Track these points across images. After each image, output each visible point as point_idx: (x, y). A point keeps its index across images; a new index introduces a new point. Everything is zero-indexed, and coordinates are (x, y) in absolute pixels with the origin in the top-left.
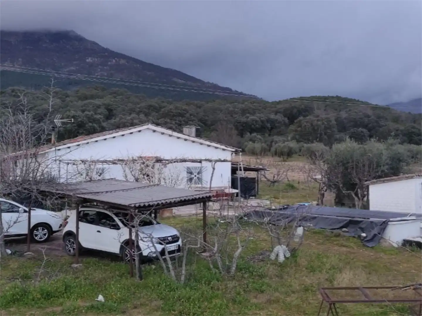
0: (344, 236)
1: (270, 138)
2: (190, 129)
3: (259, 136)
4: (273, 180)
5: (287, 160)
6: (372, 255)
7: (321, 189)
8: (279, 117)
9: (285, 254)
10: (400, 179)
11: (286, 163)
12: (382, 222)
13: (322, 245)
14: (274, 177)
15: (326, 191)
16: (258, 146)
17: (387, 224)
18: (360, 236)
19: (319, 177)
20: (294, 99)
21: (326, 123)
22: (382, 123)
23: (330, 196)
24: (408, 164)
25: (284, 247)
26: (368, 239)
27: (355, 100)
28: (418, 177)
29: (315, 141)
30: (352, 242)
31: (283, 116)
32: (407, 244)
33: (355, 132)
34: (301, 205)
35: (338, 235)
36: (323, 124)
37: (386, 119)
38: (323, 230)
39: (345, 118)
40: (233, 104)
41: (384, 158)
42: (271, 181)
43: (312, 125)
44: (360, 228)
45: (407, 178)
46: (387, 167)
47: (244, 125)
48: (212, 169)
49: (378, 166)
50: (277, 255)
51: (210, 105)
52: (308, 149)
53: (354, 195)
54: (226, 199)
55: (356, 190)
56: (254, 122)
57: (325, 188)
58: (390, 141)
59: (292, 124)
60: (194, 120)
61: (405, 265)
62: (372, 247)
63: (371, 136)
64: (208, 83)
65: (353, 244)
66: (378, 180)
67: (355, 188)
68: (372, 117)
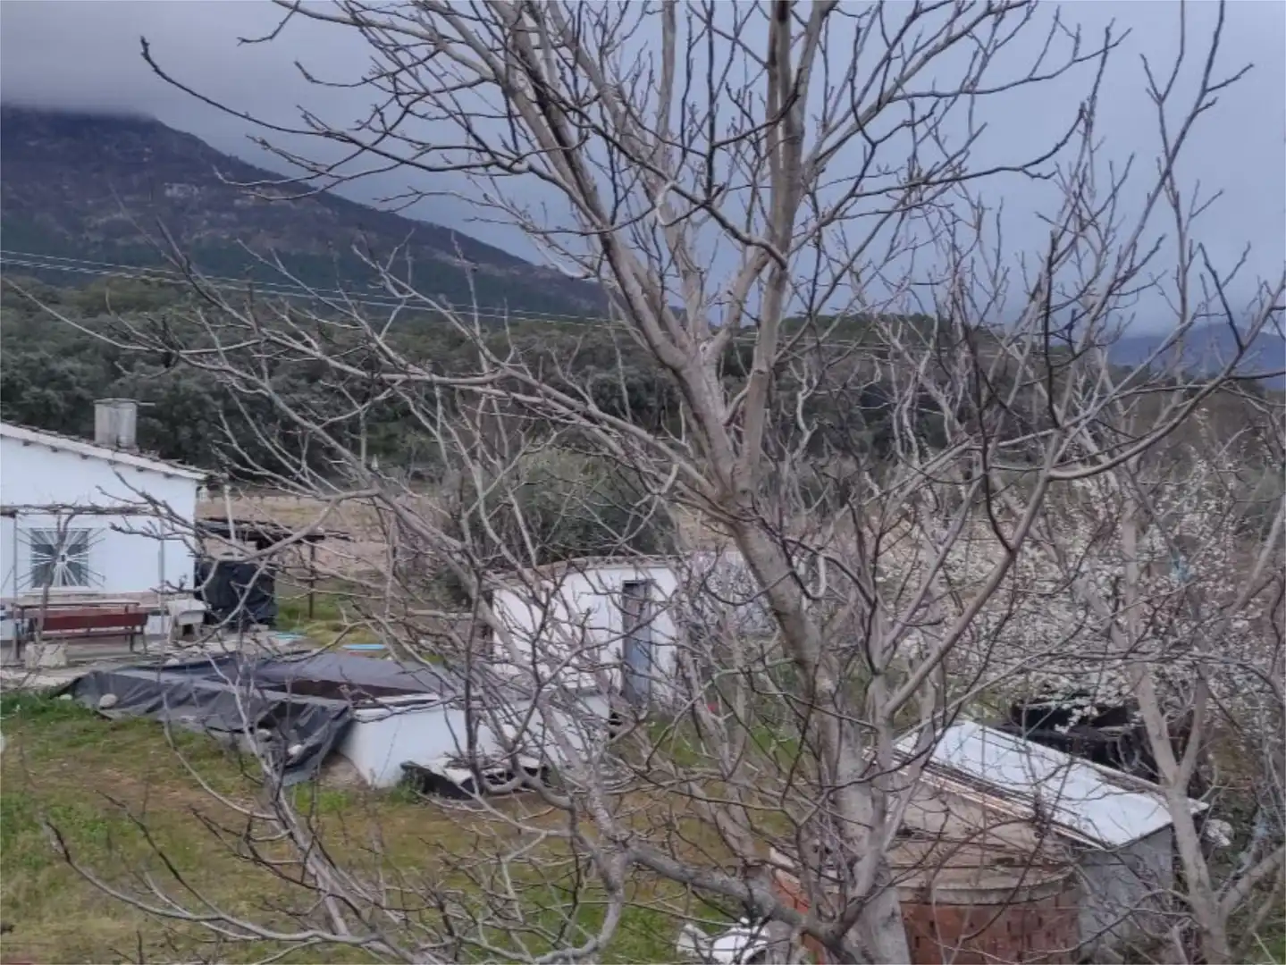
2: (113, 410)
56: (606, 390)
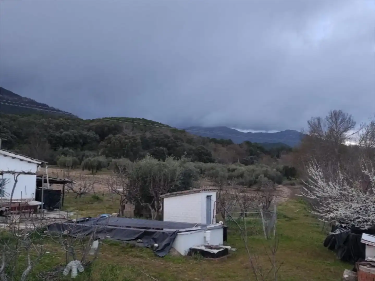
0: (139, 247)
1: (82, 153)
3: (71, 150)
4: (80, 192)
5: (96, 173)
6: (162, 265)
7: (122, 200)
8: (92, 134)
9: (79, 269)
10: (189, 193)
11: (96, 176)
12: (173, 232)
13: (118, 257)
14: (81, 189)
15: (127, 203)
16: (69, 159)
17: (177, 234)
18: (152, 247)
19: (121, 190)
20: (106, 118)
21: (132, 141)
22: (179, 143)
23: (130, 208)
24: (196, 179)
25: (78, 262)
26: (160, 249)
27: (158, 123)
28: (204, 191)
29: (122, 157)
30: (145, 253)
31: (95, 133)
32: (193, 252)
33: (156, 150)
34: (103, 217)
35: (133, 246)
36: (130, 141)
37: (182, 140)
38: (119, 242)
39: (149, 138)
40: (48, 119)
41: (177, 173)
42: (78, 193)
43: (120, 142)
44: (153, 239)
45: (196, 192)
46: (180, 182)
47: (58, 139)
48: (14, 182)
49: (172, 180)
50: (71, 271)
51: (25, 119)
52: (115, 163)
53: (150, 207)
54: (27, 212)
55: (152, 202)
56: (68, 137)
57: (126, 200)
58: (183, 158)
59: (103, 140)
60: (7, 132)
61: (190, 273)
62: (162, 257)
63: (170, 155)
64: (26, 98)
65: (146, 254)
66: (172, 193)
67: (152, 201)
68: (172, 138)
